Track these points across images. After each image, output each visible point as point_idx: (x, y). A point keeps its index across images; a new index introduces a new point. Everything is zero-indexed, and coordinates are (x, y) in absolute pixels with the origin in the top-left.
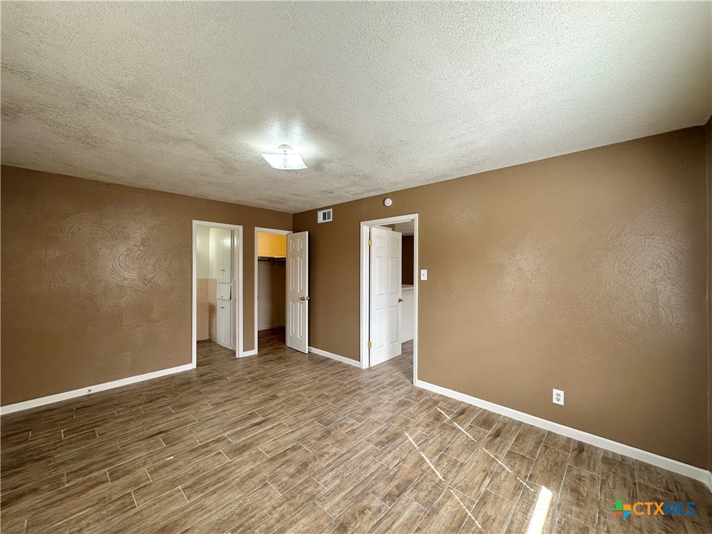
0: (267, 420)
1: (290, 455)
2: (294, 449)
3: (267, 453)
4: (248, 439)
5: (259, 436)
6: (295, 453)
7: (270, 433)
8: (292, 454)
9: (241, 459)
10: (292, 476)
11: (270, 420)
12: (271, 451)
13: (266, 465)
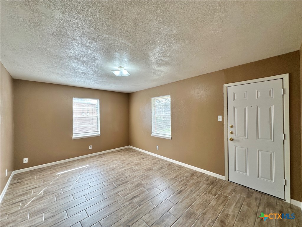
0: (130, 200)
1: (121, 183)
2: (119, 185)
3: (129, 184)
4: (137, 189)
5: (133, 190)
6: (119, 183)
7: (128, 192)
8: (120, 183)
9: (138, 182)
10: (121, 177)
11: (128, 199)
12: (128, 184)
13: (129, 180)
